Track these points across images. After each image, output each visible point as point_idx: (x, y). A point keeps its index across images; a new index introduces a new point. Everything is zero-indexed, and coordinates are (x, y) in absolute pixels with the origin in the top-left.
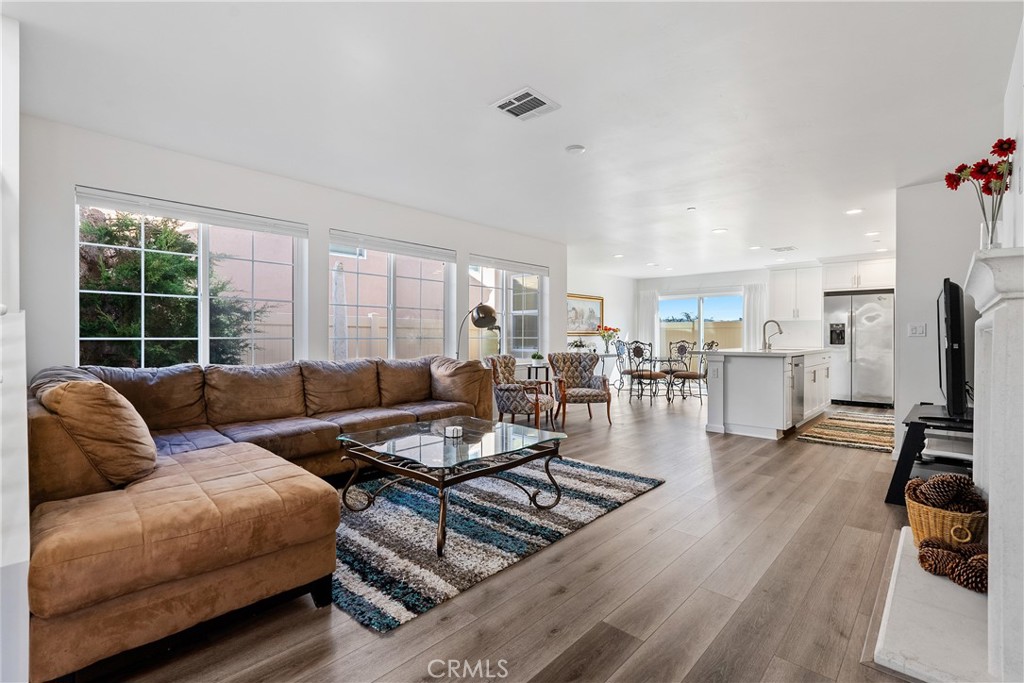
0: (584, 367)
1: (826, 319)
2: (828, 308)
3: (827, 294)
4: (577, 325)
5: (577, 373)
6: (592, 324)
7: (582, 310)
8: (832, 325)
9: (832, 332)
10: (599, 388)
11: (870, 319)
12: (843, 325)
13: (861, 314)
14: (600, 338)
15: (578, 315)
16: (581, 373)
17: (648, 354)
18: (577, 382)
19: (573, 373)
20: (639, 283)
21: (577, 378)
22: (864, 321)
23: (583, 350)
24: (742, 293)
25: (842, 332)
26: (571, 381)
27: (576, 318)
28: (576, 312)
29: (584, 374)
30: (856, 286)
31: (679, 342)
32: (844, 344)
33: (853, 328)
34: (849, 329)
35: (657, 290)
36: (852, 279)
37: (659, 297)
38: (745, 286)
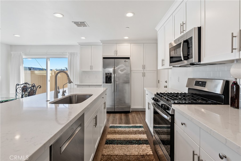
1: (104, 71)
2: (105, 66)
3: (104, 58)
8: (106, 74)
9: (106, 77)
11: (122, 71)
12: (111, 74)
13: (118, 68)
22: (120, 72)
24: (67, 56)
25: (111, 77)
30: (115, 55)
31: (23, 84)
32: (111, 83)
33: (115, 75)
34: (113, 75)
35: (22, 52)
36: (114, 51)
37: (23, 56)
38: (69, 53)
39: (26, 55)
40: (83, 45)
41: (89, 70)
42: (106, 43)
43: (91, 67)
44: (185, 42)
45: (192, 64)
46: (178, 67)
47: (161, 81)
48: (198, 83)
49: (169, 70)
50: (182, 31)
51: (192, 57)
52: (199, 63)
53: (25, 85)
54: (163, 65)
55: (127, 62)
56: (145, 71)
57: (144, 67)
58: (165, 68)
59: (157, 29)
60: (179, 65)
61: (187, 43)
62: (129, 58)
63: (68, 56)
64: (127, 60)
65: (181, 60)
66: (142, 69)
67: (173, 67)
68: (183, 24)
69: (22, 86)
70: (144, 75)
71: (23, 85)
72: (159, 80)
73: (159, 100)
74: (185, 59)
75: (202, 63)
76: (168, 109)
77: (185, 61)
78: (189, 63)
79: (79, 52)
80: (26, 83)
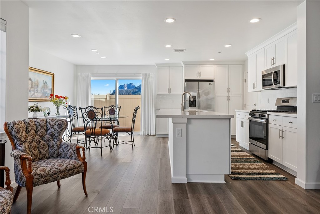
0: (52, 135)
4: (32, 93)
5: (42, 142)
6: (46, 93)
7: (37, 81)
10: (71, 157)
11: (206, 94)
12: (195, 97)
14: (52, 103)
15: (34, 85)
16: (48, 141)
17: (100, 117)
18: (44, 152)
19: (38, 142)
20: (77, 67)
21: (44, 147)
23: (40, 115)
25: (195, 100)
26: (36, 152)
27: (32, 87)
28: (32, 82)
29: (52, 142)
30: (198, 77)
31: (110, 107)
32: (195, 107)
33: (200, 99)
34: (198, 99)
35: (90, 73)
36: (197, 73)
37: (91, 77)
38: (143, 74)
39: (93, 76)
40: (160, 66)
41: (167, 93)
42: (188, 64)
43: (170, 90)
44: (275, 72)
45: (280, 87)
46: (269, 89)
47: (248, 105)
48: (284, 101)
49: (258, 93)
50: (273, 64)
51: (279, 83)
52: (284, 87)
53: (112, 108)
54: (254, 88)
55: (212, 84)
56: (230, 95)
57: (229, 90)
58: (256, 91)
59: (248, 54)
60: (270, 88)
61: (277, 73)
62: (212, 81)
63: (142, 78)
64: (211, 83)
65: (272, 85)
66: (227, 92)
67: (265, 89)
68: (274, 59)
69: (109, 108)
70: (229, 99)
72: (245, 105)
73: (255, 113)
74: (275, 84)
75: (285, 87)
76: (264, 116)
77: (275, 85)
78: (277, 87)
79: (154, 74)
80: (113, 106)
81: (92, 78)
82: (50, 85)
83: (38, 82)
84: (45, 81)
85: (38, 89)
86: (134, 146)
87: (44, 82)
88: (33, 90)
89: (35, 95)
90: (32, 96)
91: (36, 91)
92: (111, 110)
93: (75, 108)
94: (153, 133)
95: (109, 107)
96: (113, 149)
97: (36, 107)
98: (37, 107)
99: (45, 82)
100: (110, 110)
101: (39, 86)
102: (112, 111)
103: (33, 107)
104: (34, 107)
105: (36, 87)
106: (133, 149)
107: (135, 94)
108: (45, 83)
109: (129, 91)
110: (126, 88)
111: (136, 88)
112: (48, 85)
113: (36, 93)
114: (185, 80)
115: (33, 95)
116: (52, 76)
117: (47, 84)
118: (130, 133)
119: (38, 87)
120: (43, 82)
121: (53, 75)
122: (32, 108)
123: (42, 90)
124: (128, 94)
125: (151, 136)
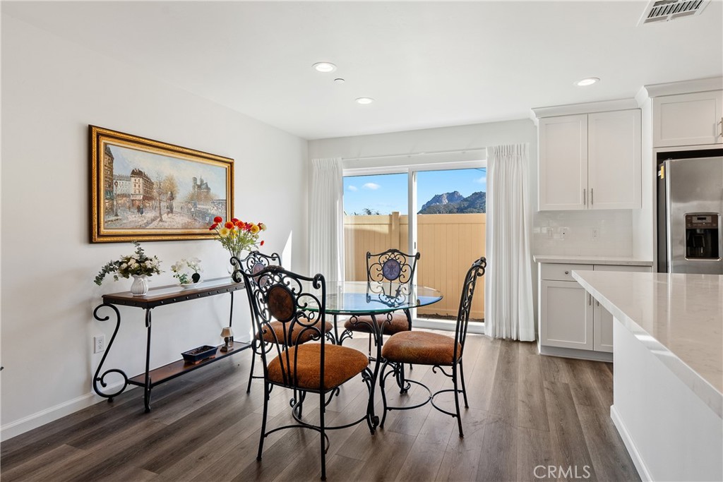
3: (664, 156)
4: (150, 214)
6: (204, 214)
7: (170, 180)
8: (689, 218)
9: (689, 232)
12: (715, 217)
15: (155, 190)
20: (312, 145)
27: (147, 197)
28: (148, 183)
30: (721, 140)
31: (385, 253)
32: (716, 256)
35: (340, 158)
36: (715, 125)
37: (344, 169)
38: (490, 149)
39: (349, 166)
40: (552, 116)
41: (578, 205)
43: (588, 196)
53: (392, 256)
63: (486, 161)
69: (383, 259)
71: (384, 256)
79: (528, 144)
80: (393, 251)
81: (345, 172)
82: (219, 192)
83: (172, 184)
84: (202, 181)
85: (175, 203)
86: (467, 407)
87: (199, 183)
88: (154, 208)
89: (161, 220)
90: (148, 223)
91: (164, 210)
92: (389, 264)
93: (277, 259)
94: (526, 334)
95: (382, 254)
96: (382, 426)
97: (137, 261)
98: (142, 260)
99: (201, 185)
100: (384, 263)
101: (177, 195)
102: (392, 268)
103: (129, 260)
104: (132, 262)
105: (164, 198)
106: (461, 435)
107: (463, 213)
108: (199, 187)
109: (451, 207)
110: (445, 201)
111: (466, 200)
112: (212, 191)
113: (165, 217)
114: (659, 154)
115: (153, 220)
116: (226, 166)
117: (208, 189)
118: (449, 370)
119: (172, 198)
120: (192, 184)
121: (231, 164)
122: (124, 266)
123: (190, 206)
124: (450, 212)
125: (520, 344)
